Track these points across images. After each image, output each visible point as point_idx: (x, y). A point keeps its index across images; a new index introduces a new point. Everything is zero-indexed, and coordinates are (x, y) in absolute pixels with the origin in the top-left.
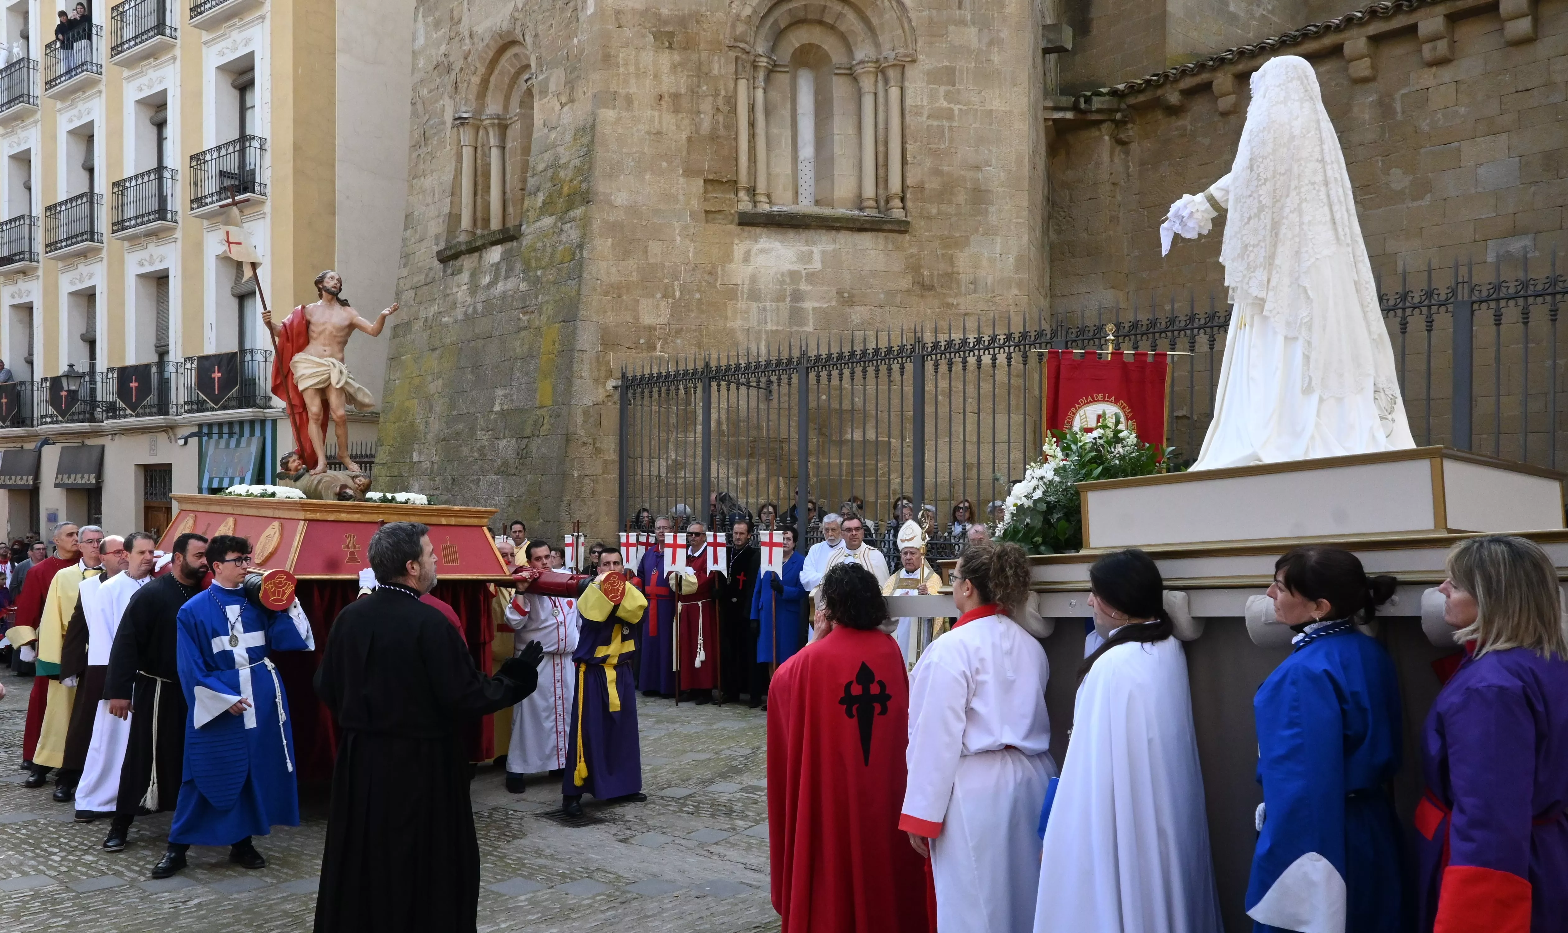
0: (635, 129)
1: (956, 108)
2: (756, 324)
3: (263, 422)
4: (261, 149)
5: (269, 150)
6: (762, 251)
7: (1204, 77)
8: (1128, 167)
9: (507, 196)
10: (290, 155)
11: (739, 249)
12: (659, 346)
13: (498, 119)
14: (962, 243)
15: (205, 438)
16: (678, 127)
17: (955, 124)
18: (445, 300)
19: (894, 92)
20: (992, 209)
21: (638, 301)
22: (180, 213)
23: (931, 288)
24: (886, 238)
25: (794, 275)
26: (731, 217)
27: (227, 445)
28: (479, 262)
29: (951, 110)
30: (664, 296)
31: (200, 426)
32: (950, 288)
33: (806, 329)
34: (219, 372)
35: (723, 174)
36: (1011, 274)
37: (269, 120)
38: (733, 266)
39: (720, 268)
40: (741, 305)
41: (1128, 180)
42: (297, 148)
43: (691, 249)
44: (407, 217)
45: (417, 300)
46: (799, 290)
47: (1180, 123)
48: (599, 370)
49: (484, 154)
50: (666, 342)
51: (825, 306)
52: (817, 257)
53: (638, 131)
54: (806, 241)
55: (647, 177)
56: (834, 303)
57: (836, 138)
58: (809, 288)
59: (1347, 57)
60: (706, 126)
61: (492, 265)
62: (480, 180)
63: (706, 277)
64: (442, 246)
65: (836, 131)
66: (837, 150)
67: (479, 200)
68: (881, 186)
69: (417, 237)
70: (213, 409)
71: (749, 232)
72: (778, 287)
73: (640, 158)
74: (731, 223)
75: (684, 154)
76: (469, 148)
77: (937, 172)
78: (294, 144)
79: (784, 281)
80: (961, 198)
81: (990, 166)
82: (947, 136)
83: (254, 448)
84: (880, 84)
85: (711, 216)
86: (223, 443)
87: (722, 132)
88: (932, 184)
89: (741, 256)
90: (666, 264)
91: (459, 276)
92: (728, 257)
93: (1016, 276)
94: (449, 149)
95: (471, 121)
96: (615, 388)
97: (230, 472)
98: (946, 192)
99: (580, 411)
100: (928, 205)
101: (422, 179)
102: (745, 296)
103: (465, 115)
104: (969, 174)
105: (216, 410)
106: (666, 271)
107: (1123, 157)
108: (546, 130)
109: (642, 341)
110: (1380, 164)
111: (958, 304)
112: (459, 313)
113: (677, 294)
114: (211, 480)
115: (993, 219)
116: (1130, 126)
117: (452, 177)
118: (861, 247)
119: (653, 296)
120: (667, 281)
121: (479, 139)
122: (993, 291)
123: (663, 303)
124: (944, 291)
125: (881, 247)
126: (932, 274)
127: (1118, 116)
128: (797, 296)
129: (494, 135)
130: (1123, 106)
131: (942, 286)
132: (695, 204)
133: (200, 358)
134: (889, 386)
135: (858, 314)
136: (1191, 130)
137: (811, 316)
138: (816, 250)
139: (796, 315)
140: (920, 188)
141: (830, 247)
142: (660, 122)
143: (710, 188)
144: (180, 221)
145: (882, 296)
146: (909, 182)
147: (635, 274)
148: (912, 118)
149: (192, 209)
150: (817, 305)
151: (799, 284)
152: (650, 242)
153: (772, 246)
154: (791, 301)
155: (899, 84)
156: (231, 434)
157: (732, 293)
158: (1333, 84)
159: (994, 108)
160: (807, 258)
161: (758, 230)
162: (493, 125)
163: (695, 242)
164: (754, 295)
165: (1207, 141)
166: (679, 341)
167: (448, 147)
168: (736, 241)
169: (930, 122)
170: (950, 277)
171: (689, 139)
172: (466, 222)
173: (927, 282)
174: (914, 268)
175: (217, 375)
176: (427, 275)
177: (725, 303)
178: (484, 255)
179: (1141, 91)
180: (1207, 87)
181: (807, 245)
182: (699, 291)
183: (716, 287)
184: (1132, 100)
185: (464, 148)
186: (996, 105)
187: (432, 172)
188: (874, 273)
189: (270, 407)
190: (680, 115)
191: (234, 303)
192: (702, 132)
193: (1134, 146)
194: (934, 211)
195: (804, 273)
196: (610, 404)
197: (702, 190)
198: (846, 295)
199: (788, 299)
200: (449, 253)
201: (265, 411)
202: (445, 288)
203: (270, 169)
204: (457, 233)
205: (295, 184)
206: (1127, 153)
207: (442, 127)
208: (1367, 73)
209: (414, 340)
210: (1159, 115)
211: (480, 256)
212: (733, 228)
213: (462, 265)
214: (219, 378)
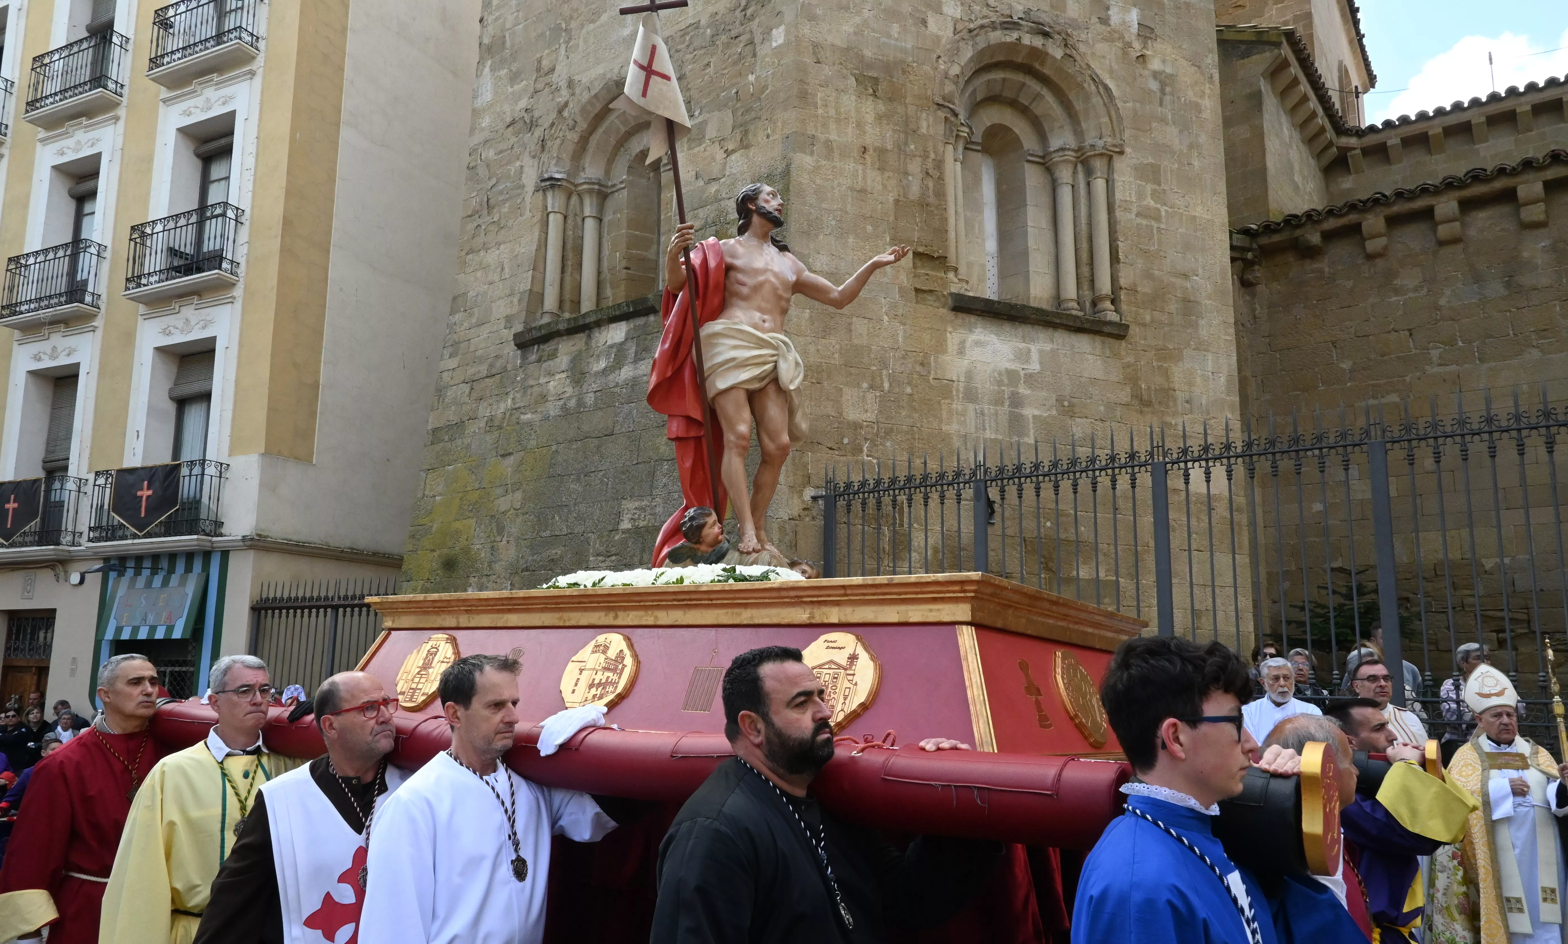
0: (836, 182)
1: (1163, 209)
2: (973, 430)
3: (207, 555)
4: (236, 221)
5: (247, 223)
6: (978, 343)
7: (1353, 217)
8: (1254, 310)
9: (603, 276)
10: (277, 229)
11: (953, 338)
12: (865, 449)
13: (599, 184)
14: (1175, 356)
15: (112, 575)
16: (885, 186)
17: (1163, 226)
18: (525, 393)
19: (1100, 185)
20: (1202, 322)
21: (841, 389)
22: (104, 297)
23: (1149, 404)
24: (1103, 343)
25: (1012, 375)
26: (943, 300)
27: (149, 584)
28: (587, 344)
29: (1159, 210)
30: (871, 387)
31: (106, 560)
32: (1168, 407)
33: (1026, 440)
34: (148, 489)
35: (935, 249)
36: (1223, 395)
37: (251, 187)
38: (946, 358)
39: (932, 358)
40: (957, 406)
41: (1255, 322)
42: (287, 222)
43: (901, 333)
44: (455, 299)
45: (475, 395)
46: (1018, 393)
47: (1316, 265)
48: (795, 475)
49: (575, 226)
50: (874, 444)
51: (1045, 415)
52: (1035, 356)
53: (839, 185)
54: (1023, 337)
55: (851, 240)
56: (1054, 412)
57: (1029, 229)
58: (1028, 392)
59: (1521, 201)
60: (915, 190)
61: (611, 346)
62: (570, 255)
63: (918, 368)
64: (519, 328)
65: (1030, 224)
66: (1031, 243)
67: (568, 278)
68: (1086, 286)
69: (474, 321)
70: (135, 536)
71: (963, 319)
72: (996, 388)
73: (842, 217)
74: (943, 307)
75: (892, 219)
76: (559, 215)
77: (1148, 275)
78: (284, 217)
79: (1002, 381)
80: (1173, 307)
81: (1197, 275)
82: (1156, 238)
83: (191, 588)
84: (1081, 176)
85: (920, 295)
86: (141, 581)
87: (932, 199)
88: (1145, 288)
89: (956, 347)
90: (873, 347)
91: (551, 363)
92: (940, 347)
93: (1228, 398)
94: (530, 215)
95: (565, 183)
96: (815, 498)
97: (151, 619)
98: (1156, 299)
99: (775, 526)
100: (1141, 311)
101: (482, 253)
102: (961, 395)
103: (557, 176)
104: (1179, 282)
105: (139, 537)
106: (872, 356)
107: (1248, 298)
108: (701, 183)
109: (846, 441)
110: (1558, 308)
111: (1176, 425)
112: (553, 409)
113: (886, 385)
114: (119, 630)
115: (1203, 333)
116: (1257, 267)
117: (534, 247)
118: (1078, 350)
119: (858, 385)
120: (874, 368)
121: (571, 207)
122: (1209, 414)
123: (870, 396)
124: (1162, 409)
125: (1098, 352)
126: (1149, 388)
127: (1250, 255)
128: (1016, 401)
129: (591, 204)
130: (1255, 246)
131: (1160, 402)
132: (904, 279)
133: (121, 472)
134: (1115, 515)
135: (1079, 428)
136: (1329, 273)
137: (1031, 425)
138: (1034, 348)
139: (1016, 422)
140: (1133, 290)
141: (1048, 347)
142: (864, 178)
143: (919, 264)
144: (103, 307)
145: (1102, 408)
146: (1123, 282)
147: (836, 356)
148: (1122, 213)
149: (127, 289)
150: (1037, 413)
151: (1016, 386)
152: (854, 319)
153: (987, 338)
154: (1009, 405)
155: (1106, 176)
156: (155, 571)
157: (946, 389)
158: (1498, 228)
159: (1197, 214)
160: (1023, 356)
161: (973, 319)
162: (590, 192)
163: (904, 324)
164: (971, 396)
165: (1350, 284)
166: (888, 444)
167: (528, 214)
168: (950, 329)
169: (1139, 220)
170: (1167, 393)
171: (897, 201)
172: (550, 302)
173: (1145, 397)
174: (1132, 379)
175: (145, 493)
176: (491, 366)
177: (939, 402)
178: (597, 334)
179: (1276, 231)
180: (1355, 230)
181: (1024, 342)
182: (909, 383)
183: (928, 382)
184: (1264, 240)
185: (551, 216)
186: (1199, 211)
187: (499, 244)
188: (1094, 381)
189: (221, 535)
190: (887, 174)
191: (171, 408)
192: (912, 198)
193: (1261, 288)
194: (1148, 318)
195: (1022, 373)
196: (807, 519)
197: (911, 265)
198: (1066, 404)
199: (1007, 403)
200: (528, 337)
201: (215, 539)
202: (524, 380)
203: (246, 246)
204: (539, 314)
205: (282, 264)
206: (1253, 295)
207: (519, 191)
208: (1542, 217)
209: (468, 447)
210: (1290, 257)
211: (589, 337)
212: (944, 311)
213: (557, 349)
214: (148, 497)
